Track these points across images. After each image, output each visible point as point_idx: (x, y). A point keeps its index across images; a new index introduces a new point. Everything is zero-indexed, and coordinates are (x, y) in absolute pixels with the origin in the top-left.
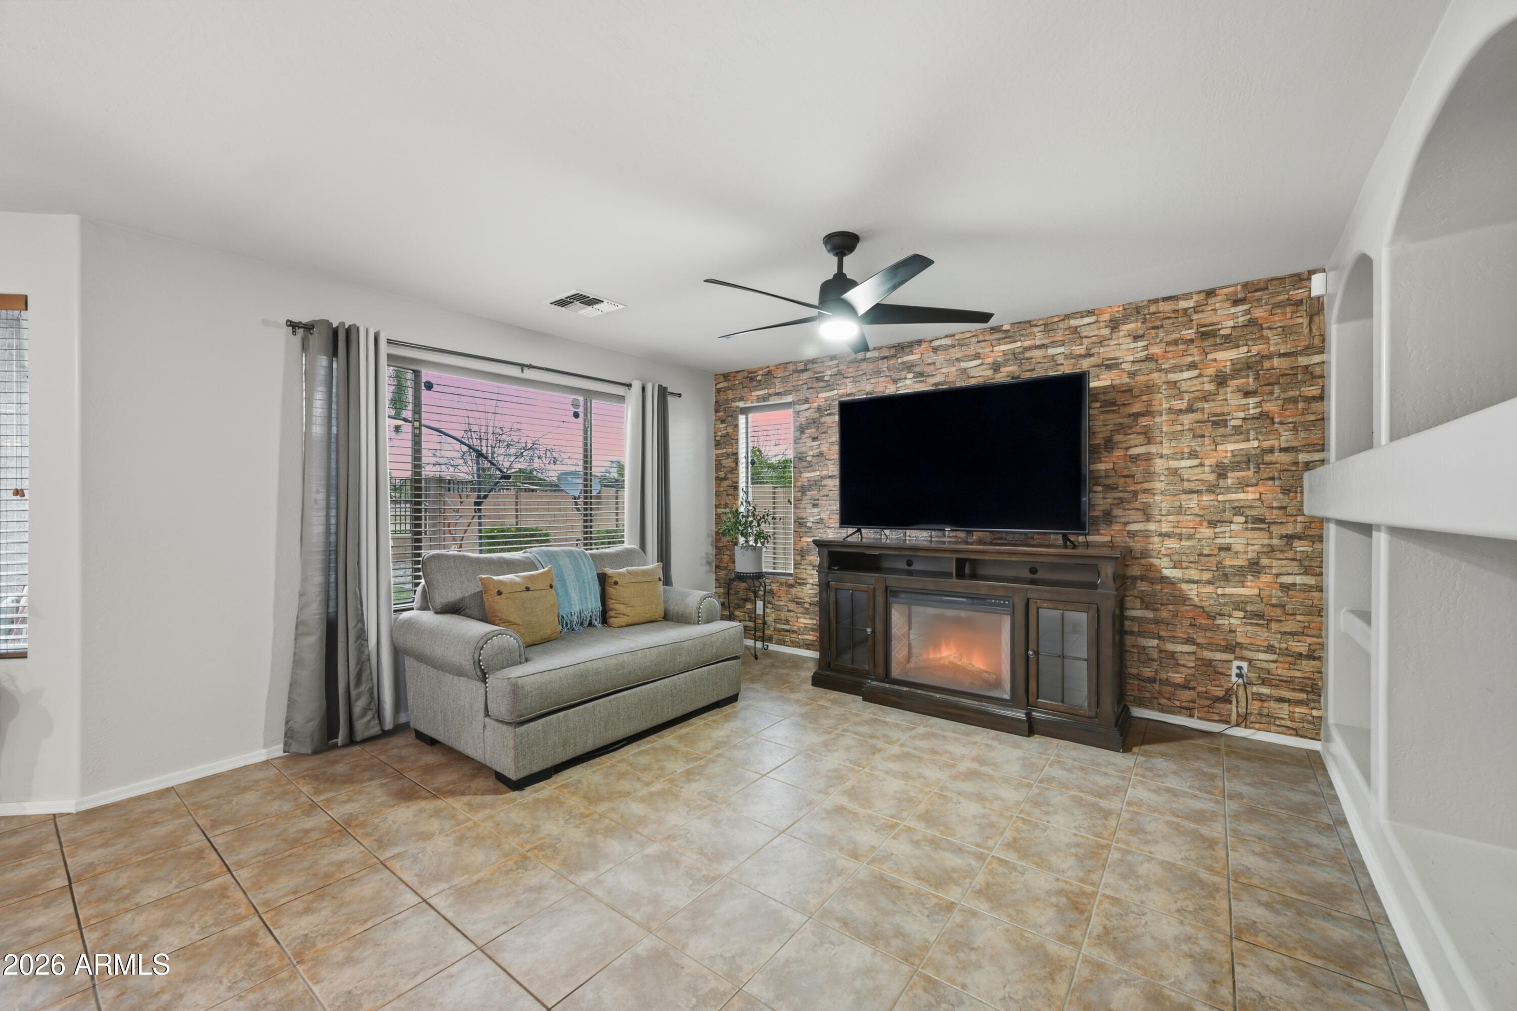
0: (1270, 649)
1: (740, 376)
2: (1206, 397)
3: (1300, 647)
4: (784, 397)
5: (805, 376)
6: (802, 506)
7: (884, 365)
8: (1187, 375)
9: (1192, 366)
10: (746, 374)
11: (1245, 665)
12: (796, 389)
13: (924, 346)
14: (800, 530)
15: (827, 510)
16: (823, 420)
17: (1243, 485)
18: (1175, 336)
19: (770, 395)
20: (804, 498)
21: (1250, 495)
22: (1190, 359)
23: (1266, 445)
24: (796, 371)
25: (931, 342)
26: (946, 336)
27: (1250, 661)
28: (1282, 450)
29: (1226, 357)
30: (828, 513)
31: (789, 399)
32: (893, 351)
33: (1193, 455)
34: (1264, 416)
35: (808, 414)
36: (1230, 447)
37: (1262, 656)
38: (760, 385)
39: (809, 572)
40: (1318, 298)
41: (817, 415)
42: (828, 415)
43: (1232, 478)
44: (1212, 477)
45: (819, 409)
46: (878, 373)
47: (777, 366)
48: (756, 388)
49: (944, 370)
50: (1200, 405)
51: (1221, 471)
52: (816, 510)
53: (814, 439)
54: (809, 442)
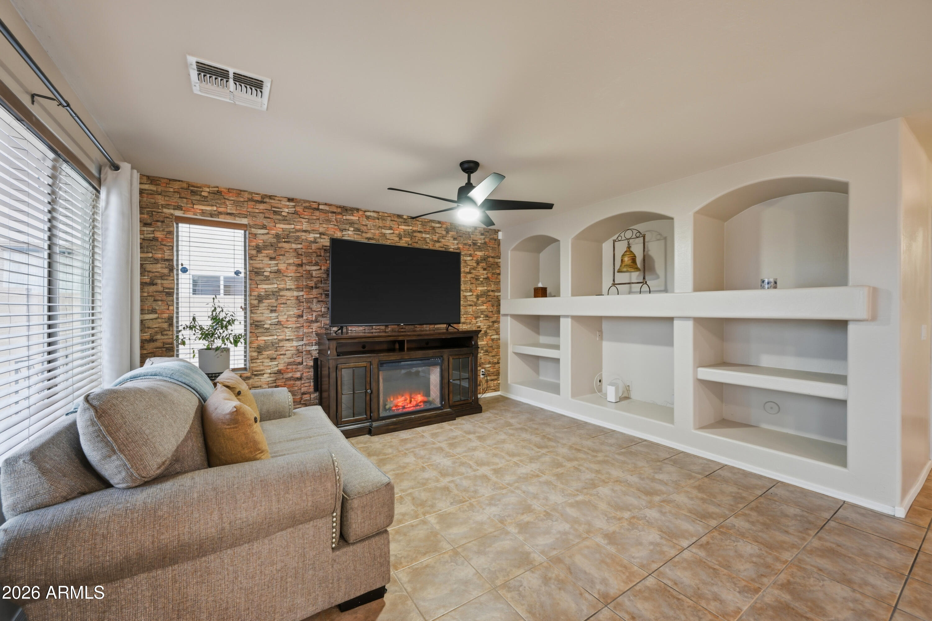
0: (489, 363)
1: (177, 186)
2: (474, 269)
3: (495, 360)
4: (237, 218)
5: (262, 207)
6: (259, 312)
7: (333, 217)
8: (469, 258)
9: (470, 255)
10: (185, 185)
11: (483, 370)
12: (252, 215)
13: (361, 213)
14: (257, 331)
15: (285, 314)
16: (280, 245)
17: (483, 303)
18: (466, 242)
19: (220, 213)
20: (261, 305)
21: (484, 307)
22: (470, 252)
23: (489, 288)
24: (251, 200)
25: (365, 211)
26: (374, 212)
27: (484, 368)
28: (492, 291)
29: (480, 254)
30: (286, 317)
31: (245, 221)
32: (339, 210)
33: (471, 291)
34: (487, 278)
35: (265, 237)
36: (480, 288)
37: (488, 366)
38: (204, 200)
39: (266, 364)
40: (499, 240)
41: (274, 240)
42: (285, 242)
43: (481, 299)
44: (475, 300)
45: (277, 236)
46: (329, 221)
47: (229, 190)
48: (199, 202)
49: (372, 231)
50: (472, 271)
51: (478, 297)
52: (274, 315)
53: (271, 259)
54: (267, 261)
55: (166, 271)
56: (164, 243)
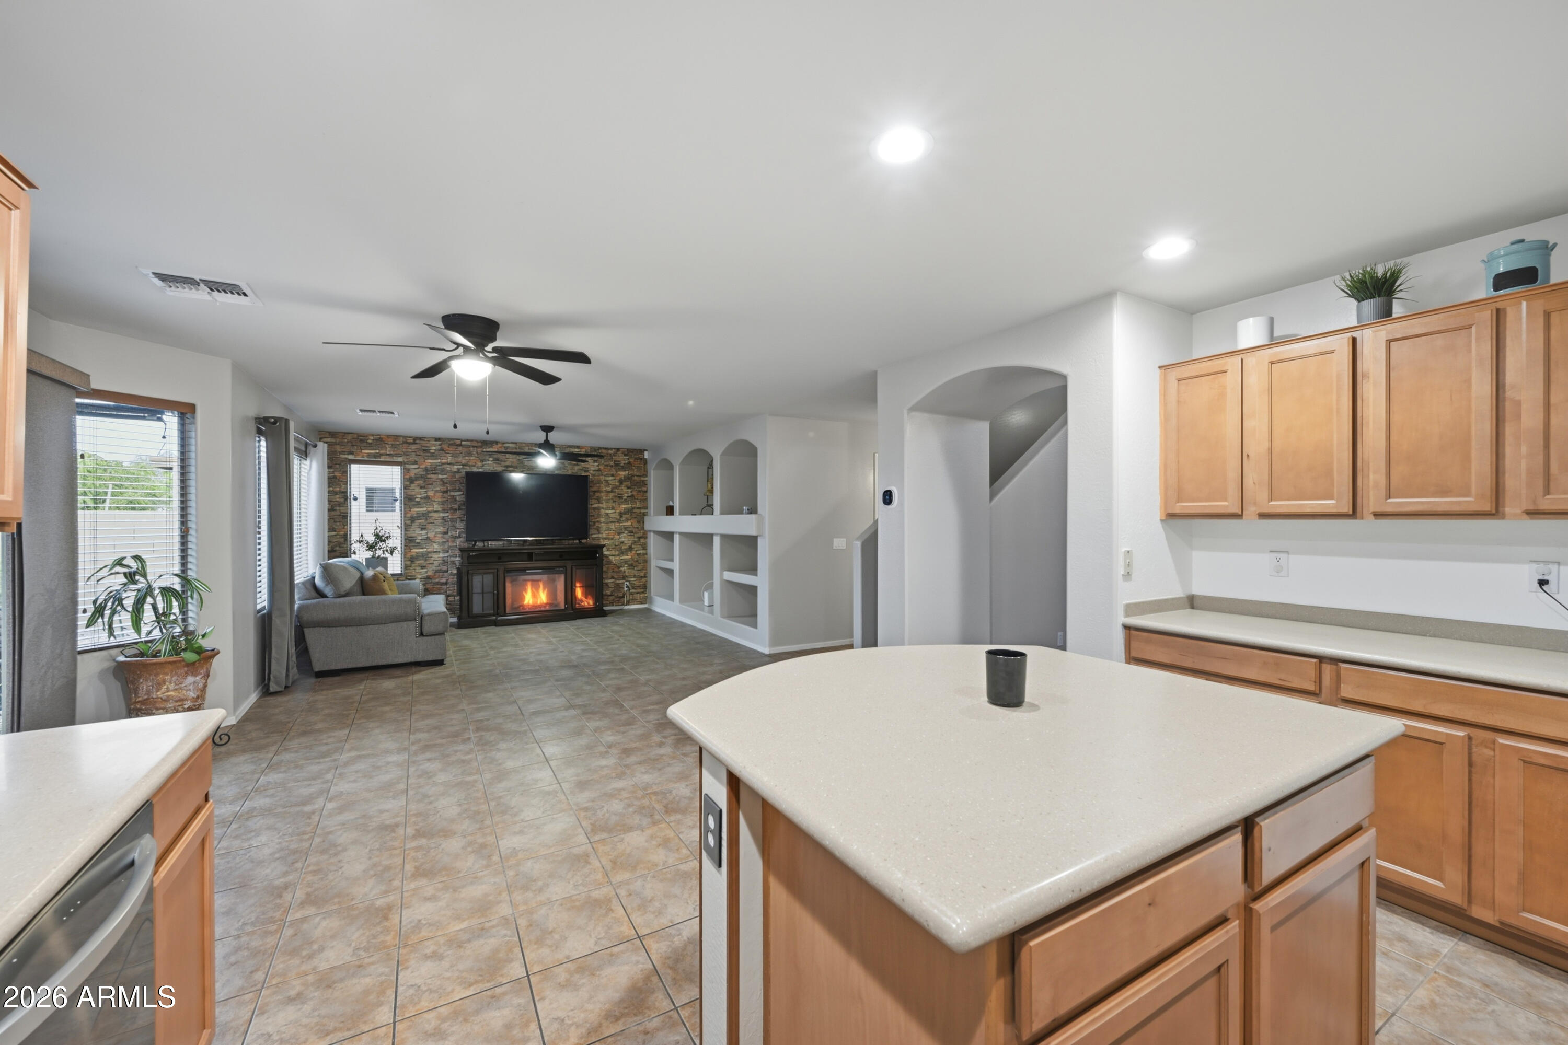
0: (635, 576)
1: (350, 437)
2: (617, 487)
3: (642, 574)
4: (394, 458)
5: (413, 447)
6: (411, 530)
7: (474, 450)
8: (611, 478)
9: (612, 475)
10: (355, 436)
11: (628, 583)
12: (406, 454)
13: (499, 445)
14: (410, 545)
15: (433, 532)
16: (429, 476)
17: (627, 520)
18: (607, 463)
19: (382, 455)
20: (413, 524)
21: (629, 523)
22: (612, 473)
23: (633, 506)
24: (405, 442)
25: (504, 443)
26: (512, 443)
27: (629, 581)
28: (637, 508)
29: (623, 474)
30: (434, 533)
31: (400, 459)
32: (480, 444)
33: (613, 508)
34: (632, 496)
35: (417, 471)
36: (624, 506)
37: (633, 579)
38: (370, 446)
39: (417, 571)
40: (646, 459)
41: (424, 473)
42: (433, 473)
43: (625, 517)
44: (618, 517)
45: (426, 469)
46: (470, 454)
47: (389, 436)
48: (366, 448)
49: (511, 460)
50: (615, 490)
51: (621, 514)
52: (424, 532)
53: (421, 488)
54: (418, 490)
55: (342, 500)
56: (341, 480)
